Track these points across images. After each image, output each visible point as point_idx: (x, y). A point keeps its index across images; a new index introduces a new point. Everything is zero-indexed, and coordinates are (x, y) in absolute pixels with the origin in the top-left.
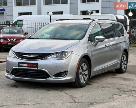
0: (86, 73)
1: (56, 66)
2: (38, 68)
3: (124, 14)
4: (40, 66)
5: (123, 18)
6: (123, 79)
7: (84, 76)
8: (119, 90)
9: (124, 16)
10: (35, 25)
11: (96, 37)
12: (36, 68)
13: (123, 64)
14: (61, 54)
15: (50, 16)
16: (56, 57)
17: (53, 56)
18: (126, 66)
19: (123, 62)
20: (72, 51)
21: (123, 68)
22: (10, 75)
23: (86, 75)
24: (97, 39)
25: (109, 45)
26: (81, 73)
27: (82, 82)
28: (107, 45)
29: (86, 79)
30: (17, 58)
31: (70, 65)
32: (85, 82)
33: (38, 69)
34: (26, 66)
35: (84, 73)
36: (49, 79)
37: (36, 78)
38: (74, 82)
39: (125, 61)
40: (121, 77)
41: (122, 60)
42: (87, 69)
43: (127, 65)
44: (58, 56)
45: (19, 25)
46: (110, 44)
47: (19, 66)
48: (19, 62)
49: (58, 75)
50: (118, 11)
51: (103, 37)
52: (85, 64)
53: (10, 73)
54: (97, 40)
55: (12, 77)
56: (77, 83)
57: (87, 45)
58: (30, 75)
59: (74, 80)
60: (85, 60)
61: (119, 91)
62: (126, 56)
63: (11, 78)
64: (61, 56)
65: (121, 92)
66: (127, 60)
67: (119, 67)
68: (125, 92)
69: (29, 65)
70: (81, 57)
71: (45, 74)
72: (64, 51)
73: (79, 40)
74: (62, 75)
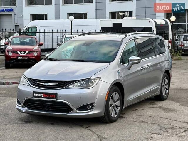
0: (118, 103)
1: (80, 97)
3: (165, 18)
4: (60, 96)
5: (164, 23)
6: (164, 109)
7: (115, 108)
8: (160, 126)
9: (165, 20)
10: (52, 33)
11: (129, 59)
12: (55, 100)
13: (164, 88)
14: (87, 82)
15: (71, 21)
16: (80, 86)
17: (76, 84)
18: (167, 91)
19: (164, 87)
20: (100, 78)
21: (164, 94)
22: (22, 107)
23: (117, 107)
24: (131, 60)
25: (146, 67)
26: (111, 105)
27: (112, 115)
28: (144, 68)
29: (117, 112)
30: (30, 86)
31: (98, 94)
32: (116, 116)
33: (58, 100)
34: (43, 97)
35: (115, 105)
36: (71, 113)
37: (55, 112)
38: (103, 116)
39: (166, 85)
40: (161, 107)
41: (163, 84)
42: (118, 99)
43: (169, 89)
44: (82, 84)
45: (31, 33)
46: (147, 65)
47: (34, 96)
48: (33, 92)
49: (83, 108)
50: (157, 14)
51: (139, 58)
52: (116, 93)
53: (22, 104)
54: (131, 62)
55: (25, 109)
56: (106, 117)
57: (119, 69)
58: (47, 108)
59: (103, 115)
60: (116, 88)
61: (159, 128)
62: (167, 78)
63: (24, 111)
64: (86, 84)
65: (162, 129)
66: (169, 83)
67: (159, 93)
68: (166, 129)
69: (46, 96)
70: (111, 85)
71: (67, 107)
72: (90, 78)
73: (109, 63)
74: (88, 108)
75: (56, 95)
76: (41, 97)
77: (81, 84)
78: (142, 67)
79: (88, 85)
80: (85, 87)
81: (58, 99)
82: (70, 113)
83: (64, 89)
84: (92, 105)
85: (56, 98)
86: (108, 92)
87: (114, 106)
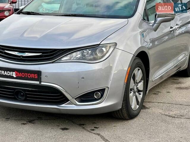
0: (141, 86)
1: (83, 78)
2: (40, 82)
4: (45, 76)
7: (137, 94)
11: (157, 13)
16: (81, 58)
17: (74, 54)
20: (116, 44)
23: (139, 91)
24: (160, 16)
26: (131, 90)
28: (174, 28)
29: (140, 100)
32: (138, 107)
33: (42, 83)
34: (15, 76)
35: (137, 89)
36: (65, 107)
38: (120, 110)
42: (141, 80)
44: (85, 54)
46: (177, 25)
54: (159, 19)
56: (124, 111)
64: (92, 54)
67: (187, 67)
69: (20, 75)
70: (133, 56)
71: (58, 96)
72: (100, 44)
73: (127, 19)
74: (95, 97)
75: (39, 73)
76: (12, 77)
77: (83, 55)
78: (171, 28)
79: (95, 56)
80: (90, 60)
81: (42, 81)
82: (63, 105)
83: (53, 63)
84: (103, 91)
85: (39, 79)
86: (129, 68)
87: (135, 91)
